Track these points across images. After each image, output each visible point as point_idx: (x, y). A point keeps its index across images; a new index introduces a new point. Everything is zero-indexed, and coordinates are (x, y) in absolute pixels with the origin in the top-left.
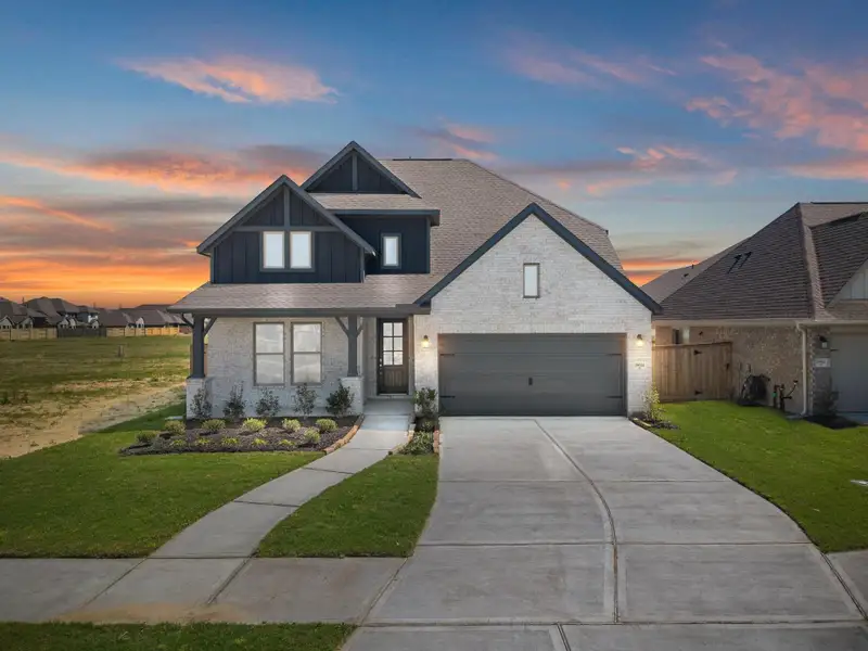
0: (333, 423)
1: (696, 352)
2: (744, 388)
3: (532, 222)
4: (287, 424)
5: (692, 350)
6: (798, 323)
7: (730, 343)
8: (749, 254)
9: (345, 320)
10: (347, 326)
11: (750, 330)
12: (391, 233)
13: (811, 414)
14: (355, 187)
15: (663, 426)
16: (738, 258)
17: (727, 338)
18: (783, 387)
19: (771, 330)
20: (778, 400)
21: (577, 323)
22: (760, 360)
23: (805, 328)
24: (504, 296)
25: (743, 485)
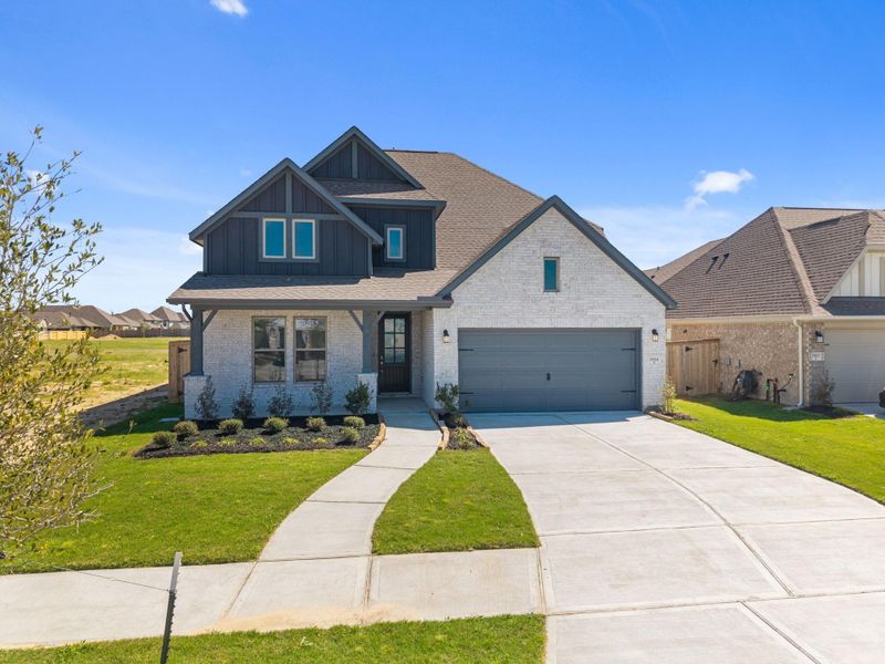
0: (362, 421)
1: (687, 349)
2: (736, 383)
3: (553, 213)
4: (312, 422)
5: (684, 346)
6: (795, 319)
7: (717, 340)
8: (727, 256)
9: (359, 314)
10: (361, 321)
11: (742, 326)
12: (394, 223)
13: (808, 405)
14: (355, 175)
15: (683, 418)
16: (715, 259)
17: (715, 335)
18: (776, 380)
19: (764, 327)
20: (772, 394)
21: (594, 318)
22: (751, 355)
23: (802, 323)
24: (524, 290)
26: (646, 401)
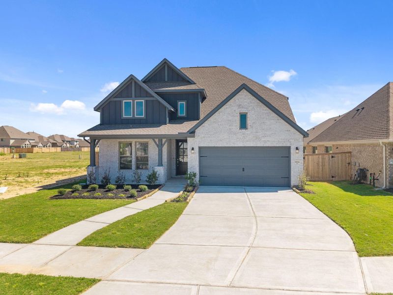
0: (146, 187)
1: (332, 157)
2: (356, 175)
3: (244, 93)
4: (126, 187)
5: (330, 156)
6: (381, 141)
7: (350, 152)
8: (363, 108)
9: (157, 140)
10: (157, 143)
11: (360, 145)
12: (182, 100)
13: (388, 188)
14: (166, 80)
15: (306, 192)
16: (358, 110)
17: (349, 150)
18: (374, 174)
19: (369, 146)
20: (372, 181)
21: (265, 142)
22: (364, 161)
23: (384, 144)
24: (230, 129)
25: (334, 221)
26: (293, 183)
